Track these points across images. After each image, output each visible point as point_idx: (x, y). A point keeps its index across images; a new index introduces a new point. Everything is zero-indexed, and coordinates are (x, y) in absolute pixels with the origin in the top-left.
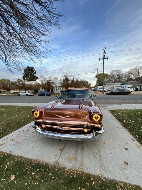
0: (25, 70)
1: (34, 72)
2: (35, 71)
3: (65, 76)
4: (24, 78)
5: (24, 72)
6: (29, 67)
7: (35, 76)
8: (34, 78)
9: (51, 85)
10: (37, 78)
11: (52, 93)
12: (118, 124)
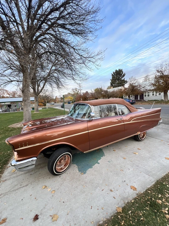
0: (112, 75)
1: (123, 75)
2: (123, 73)
3: (158, 71)
4: (111, 85)
5: (111, 79)
6: (116, 71)
7: (124, 80)
8: (123, 83)
9: (137, 89)
10: (126, 82)
11: (141, 101)
12: (131, 189)
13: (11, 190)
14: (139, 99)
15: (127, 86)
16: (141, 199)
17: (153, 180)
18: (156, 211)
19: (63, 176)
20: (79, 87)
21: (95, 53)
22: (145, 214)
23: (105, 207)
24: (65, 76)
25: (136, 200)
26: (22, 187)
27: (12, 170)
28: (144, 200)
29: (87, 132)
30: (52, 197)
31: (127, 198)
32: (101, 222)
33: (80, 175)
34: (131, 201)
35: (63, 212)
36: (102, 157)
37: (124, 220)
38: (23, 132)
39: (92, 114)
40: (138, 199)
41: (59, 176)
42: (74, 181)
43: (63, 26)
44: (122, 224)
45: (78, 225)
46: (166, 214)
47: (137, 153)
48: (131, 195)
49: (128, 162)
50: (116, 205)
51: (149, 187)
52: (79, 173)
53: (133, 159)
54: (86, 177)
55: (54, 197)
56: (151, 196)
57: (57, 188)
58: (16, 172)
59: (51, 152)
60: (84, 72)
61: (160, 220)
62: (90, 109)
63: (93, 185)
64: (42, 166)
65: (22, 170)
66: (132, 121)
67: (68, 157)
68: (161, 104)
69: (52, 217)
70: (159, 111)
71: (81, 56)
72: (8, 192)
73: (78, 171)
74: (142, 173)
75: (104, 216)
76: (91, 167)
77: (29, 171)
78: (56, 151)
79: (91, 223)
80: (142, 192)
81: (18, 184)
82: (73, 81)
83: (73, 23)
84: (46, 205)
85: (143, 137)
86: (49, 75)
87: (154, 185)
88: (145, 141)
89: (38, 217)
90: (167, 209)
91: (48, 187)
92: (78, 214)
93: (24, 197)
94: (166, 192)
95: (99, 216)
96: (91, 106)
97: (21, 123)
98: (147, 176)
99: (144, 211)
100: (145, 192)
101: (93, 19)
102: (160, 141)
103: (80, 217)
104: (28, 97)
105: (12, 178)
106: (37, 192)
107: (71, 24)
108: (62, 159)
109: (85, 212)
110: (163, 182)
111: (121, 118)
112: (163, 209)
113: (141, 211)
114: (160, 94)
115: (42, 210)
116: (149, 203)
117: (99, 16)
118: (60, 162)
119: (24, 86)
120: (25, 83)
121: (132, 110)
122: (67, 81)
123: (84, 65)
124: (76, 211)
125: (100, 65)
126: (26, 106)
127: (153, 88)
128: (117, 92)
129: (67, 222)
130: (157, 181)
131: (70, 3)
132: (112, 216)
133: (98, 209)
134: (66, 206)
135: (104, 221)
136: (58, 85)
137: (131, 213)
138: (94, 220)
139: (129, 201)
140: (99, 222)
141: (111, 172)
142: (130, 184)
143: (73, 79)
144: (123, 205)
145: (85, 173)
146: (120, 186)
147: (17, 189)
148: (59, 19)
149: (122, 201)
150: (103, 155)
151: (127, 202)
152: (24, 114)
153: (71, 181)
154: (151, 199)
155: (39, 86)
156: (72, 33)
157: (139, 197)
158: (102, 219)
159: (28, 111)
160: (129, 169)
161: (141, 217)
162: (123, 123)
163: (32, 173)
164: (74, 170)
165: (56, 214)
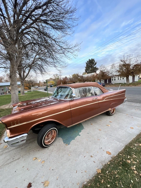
0: (86, 63)
1: (95, 63)
2: (95, 62)
3: (122, 61)
4: (86, 71)
5: (86, 66)
6: (90, 60)
7: (95, 68)
8: (95, 70)
9: (106, 75)
10: (97, 69)
11: (109, 84)
12: (106, 154)
13: (4, 164)
14: (108, 82)
15: (98, 72)
16: (115, 161)
17: (123, 145)
18: (127, 169)
19: (51, 148)
20: (59, 73)
21: (73, 45)
22: (119, 173)
23: (87, 170)
24: (48, 64)
25: (111, 162)
26: (15, 161)
27: (4, 146)
28: (117, 161)
29: (70, 109)
30: (42, 167)
31: (104, 161)
32: (85, 183)
33: (65, 146)
34: (107, 163)
35: (52, 178)
36: (82, 130)
37: (103, 179)
38: (13, 112)
39: (74, 95)
40: (112, 161)
41: (47, 148)
42: (61, 151)
43: (45, 22)
44: (102, 182)
45: (66, 187)
46: (134, 170)
47: (109, 125)
48: (107, 158)
49: (103, 133)
50: (96, 168)
51: (121, 151)
52: (64, 145)
53: (107, 130)
54: (70, 147)
55: (44, 166)
56: (123, 158)
57: (46, 158)
58: (7, 148)
59: (40, 128)
60: (64, 60)
61: (130, 175)
62: (71, 91)
63: (76, 153)
64: (31, 141)
65: (13, 145)
66: (105, 100)
67: (54, 132)
68: (124, 86)
69: (43, 183)
70: (124, 92)
71: (61, 47)
72: (2, 166)
73: (63, 143)
74: (114, 140)
75: (87, 177)
76: (73, 138)
77: (20, 146)
78: (44, 127)
79: (77, 184)
80: (116, 156)
81: (10, 159)
82: (54, 68)
83: (54, 20)
84: (37, 174)
85: (113, 112)
86: (33, 63)
87: (124, 149)
88: (115, 115)
89: (32, 185)
90: (135, 166)
91: (38, 159)
92: (66, 178)
93: (17, 169)
94: (133, 153)
95: (83, 178)
96: (72, 89)
97: (9, 104)
98: (118, 142)
99: (118, 170)
100: (118, 155)
101: (70, 17)
102: (126, 115)
103: (68, 180)
104: (15, 82)
105: (5, 154)
106: (28, 164)
107: (52, 21)
108: (50, 134)
109: (72, 176)
110: (130, 146)
111: (96, 98)
112: (132, 166)
113: (116, 171)
114: (123, 79)
115: (34, 178)
116: (121, 163)
117: (76, 15)
118: (48, 136)
119: (11, 72)
120: (12, 69)
121: (104, 91)
122: (49, 68)
123: (64, 55)
124: (64, 176)
125: (77, 55)
126: (14, 90)
127: (118, 74)
128: (90, 77)
129: (57, 186)
130: (126, 146)
131: (51, 3)
132: (93, 177)
133: (82, 173)
134: (55, 173)
135: (87, 182)
136: (41, 71)
137: (108, 172)
138: (79, 182)
139: (106, 164)
140: (84, 183)
141: (90, 141)
142: (106, 150)
143: (55, 66)
144: (102, 167)
145: (69, 144)
146: (98, 152)
147: (10, 163)
148: (41, 15)
149: (100, 164)
150: (83, 128)
151: (104, 164)
152: (12, 97)
153: (58, 151)
154: (123, 160)
155: (24, 72)
156: (54, 28)
157: (113, 160)
158: (86, 180)
159: (15, 94)
160: (104, 138)
161: (116, 175)
162: (98, 102)
163: (23, 147)
164: (59, 143)
165: (47, 181)
